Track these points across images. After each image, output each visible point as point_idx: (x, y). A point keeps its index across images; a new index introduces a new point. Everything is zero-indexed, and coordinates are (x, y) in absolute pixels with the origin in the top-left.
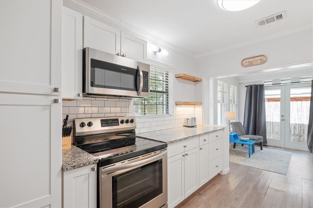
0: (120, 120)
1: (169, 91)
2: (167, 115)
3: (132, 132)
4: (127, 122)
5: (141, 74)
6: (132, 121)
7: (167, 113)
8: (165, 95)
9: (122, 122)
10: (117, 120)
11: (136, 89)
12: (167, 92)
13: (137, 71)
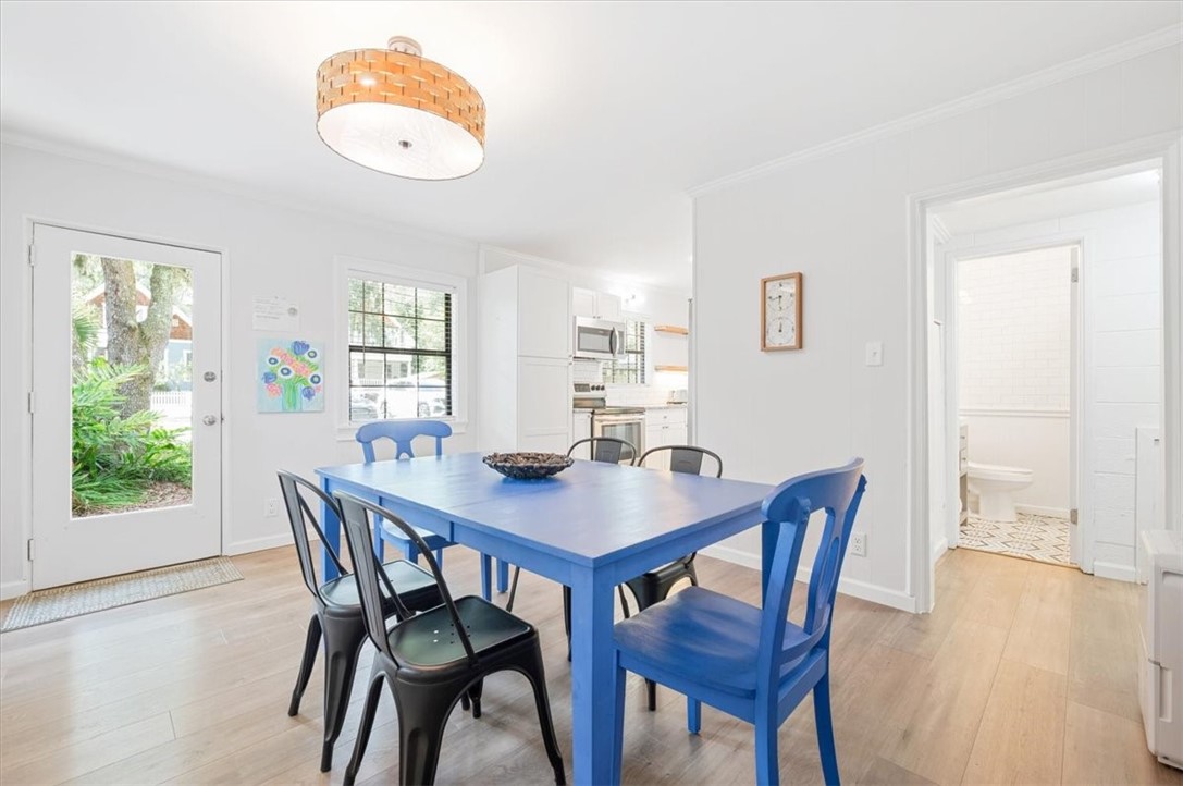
0: (591, 385)
1: (646, 351)
2: (643, 385)
3: (603, 400)
4: (598, 388)
5: (617, 333)
6: (603, 388)
7: (643, 382)
8: (639, 356)
9: (593, 388)
10: (588, 385)
11: (612, 351)
12: (642, 352)
13: (612, 332)
